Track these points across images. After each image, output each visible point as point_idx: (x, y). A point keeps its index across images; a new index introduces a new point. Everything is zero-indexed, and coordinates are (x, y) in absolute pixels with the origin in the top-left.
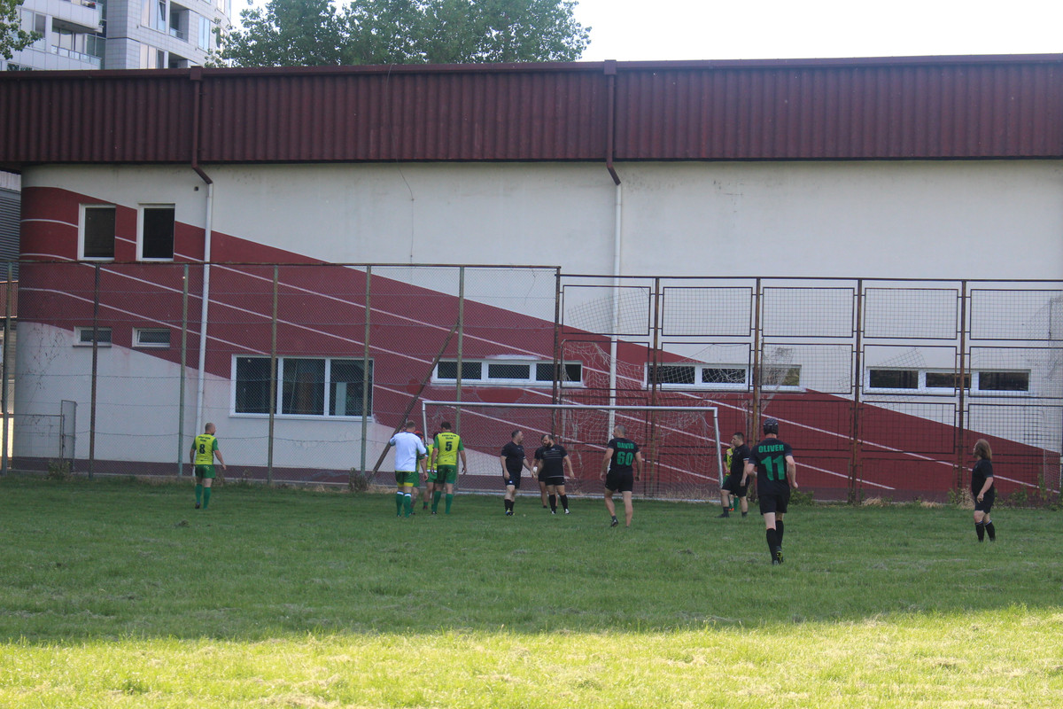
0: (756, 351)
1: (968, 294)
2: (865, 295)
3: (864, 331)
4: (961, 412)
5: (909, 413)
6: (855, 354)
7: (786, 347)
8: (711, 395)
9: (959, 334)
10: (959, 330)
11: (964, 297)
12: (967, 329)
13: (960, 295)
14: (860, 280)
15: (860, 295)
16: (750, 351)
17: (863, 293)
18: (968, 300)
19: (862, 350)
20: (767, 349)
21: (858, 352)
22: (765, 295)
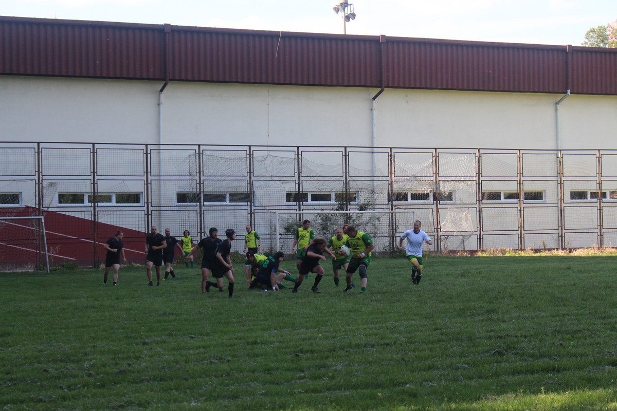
0: (39, 184)
1: (149, 152)
2: (97, 152)
3: (97, 172)
4: (148, 215)
5: (80, 217)
6: (92, 185)
7: (54, 181)
8: (13, 210)
9: (145, 173)
10: (145, 171)
11: (147, 153)
12: (149, 171)
13: (145, 152)
14: (93, 144)
15: (93, 152)
16: (36, 184)
17: (95, 151)
18: (149, 155)
19: (96, 183)
20: (45, 183)
21: (94, 184)
22: (43, 152)
